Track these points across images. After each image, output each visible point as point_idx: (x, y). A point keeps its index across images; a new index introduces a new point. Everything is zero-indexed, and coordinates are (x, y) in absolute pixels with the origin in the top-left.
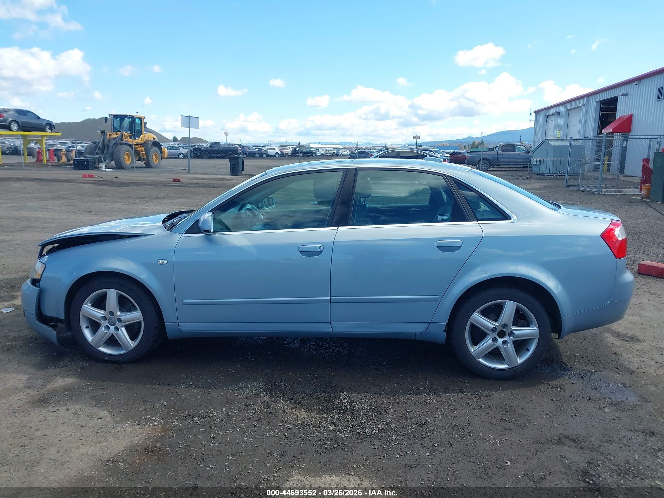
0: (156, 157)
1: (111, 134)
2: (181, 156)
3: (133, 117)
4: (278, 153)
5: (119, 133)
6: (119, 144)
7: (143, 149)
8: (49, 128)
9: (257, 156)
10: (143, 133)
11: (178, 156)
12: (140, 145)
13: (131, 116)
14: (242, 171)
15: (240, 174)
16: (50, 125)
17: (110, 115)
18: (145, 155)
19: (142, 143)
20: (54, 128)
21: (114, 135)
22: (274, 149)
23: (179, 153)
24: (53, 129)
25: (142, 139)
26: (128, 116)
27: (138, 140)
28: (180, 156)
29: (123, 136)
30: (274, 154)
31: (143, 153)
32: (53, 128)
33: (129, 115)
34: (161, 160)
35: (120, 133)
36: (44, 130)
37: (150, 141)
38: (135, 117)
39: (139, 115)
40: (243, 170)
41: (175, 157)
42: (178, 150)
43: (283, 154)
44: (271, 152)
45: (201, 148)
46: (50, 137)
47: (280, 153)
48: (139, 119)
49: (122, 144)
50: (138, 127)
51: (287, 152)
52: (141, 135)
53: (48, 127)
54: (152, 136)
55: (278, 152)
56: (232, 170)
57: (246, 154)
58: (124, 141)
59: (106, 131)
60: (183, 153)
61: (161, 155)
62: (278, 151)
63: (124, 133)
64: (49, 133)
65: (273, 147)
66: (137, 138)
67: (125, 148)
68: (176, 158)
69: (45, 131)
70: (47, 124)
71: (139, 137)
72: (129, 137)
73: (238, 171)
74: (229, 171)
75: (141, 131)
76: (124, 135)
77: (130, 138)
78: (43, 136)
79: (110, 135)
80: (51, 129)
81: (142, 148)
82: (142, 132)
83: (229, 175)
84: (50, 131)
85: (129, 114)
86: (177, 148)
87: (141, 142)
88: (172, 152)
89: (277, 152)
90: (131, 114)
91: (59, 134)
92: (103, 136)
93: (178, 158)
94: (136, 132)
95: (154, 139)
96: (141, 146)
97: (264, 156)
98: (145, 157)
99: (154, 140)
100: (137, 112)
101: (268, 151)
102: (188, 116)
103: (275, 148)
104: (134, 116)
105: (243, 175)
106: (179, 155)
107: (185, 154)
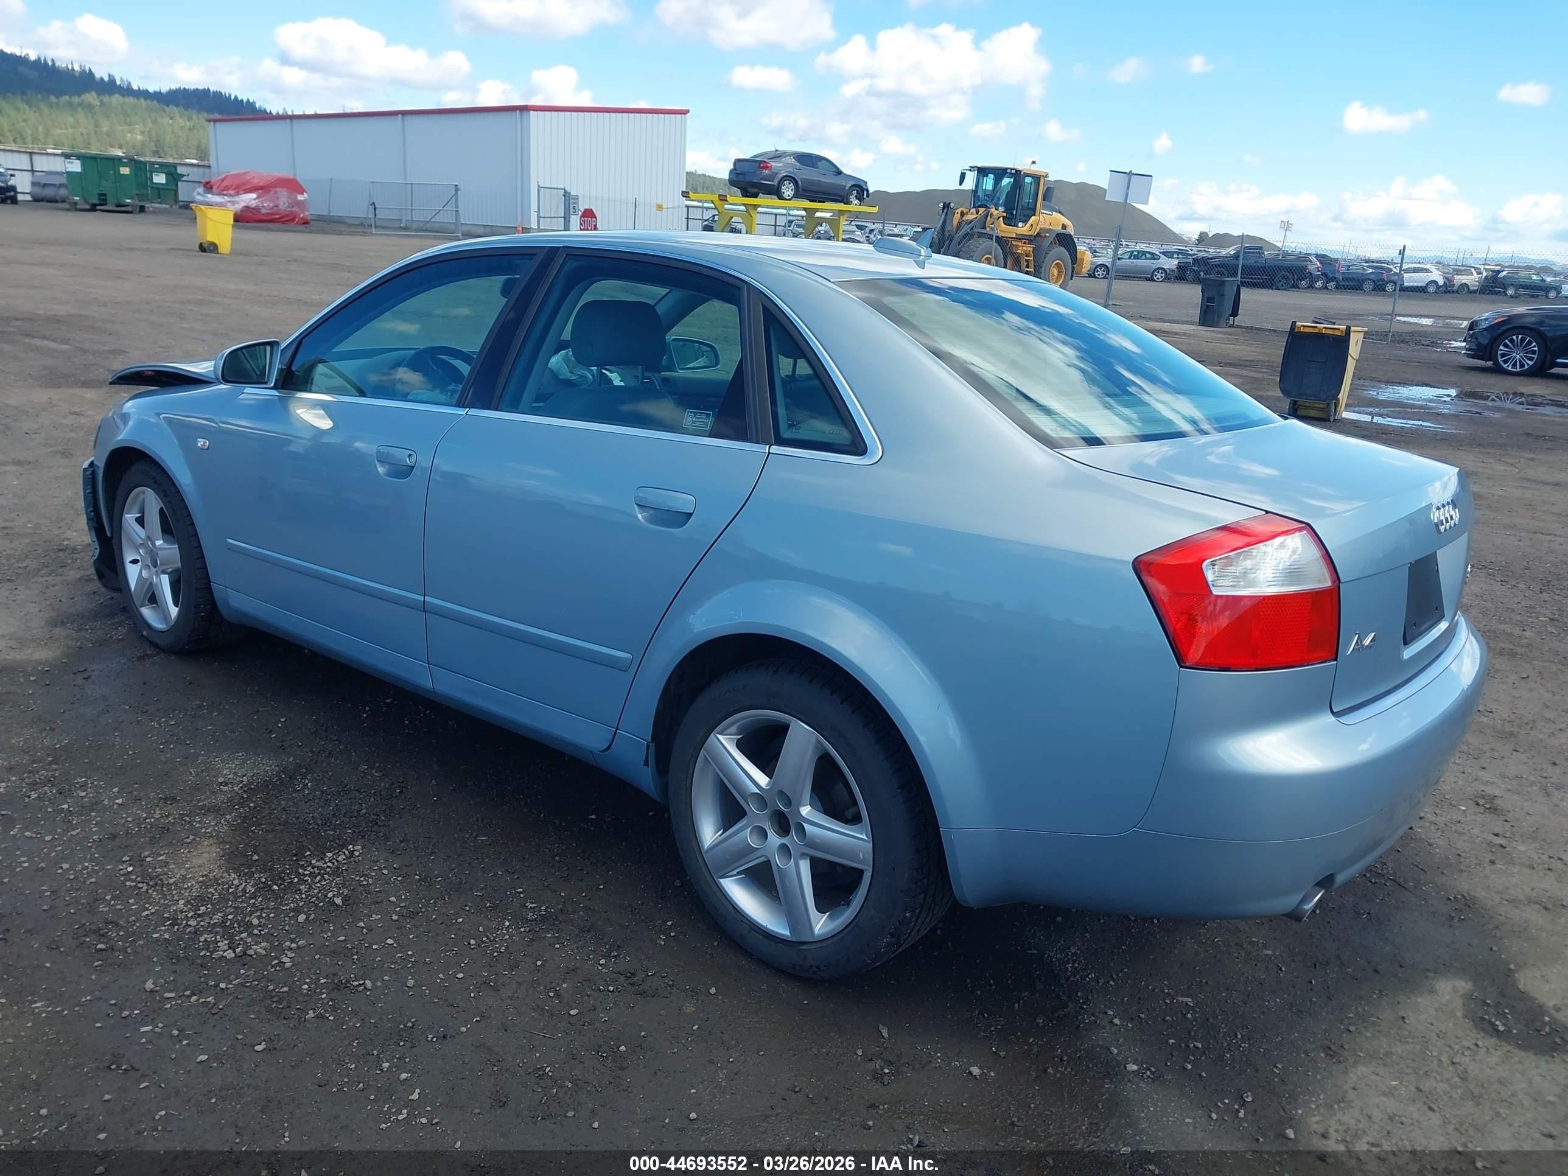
0: (1060, 273)
1: (965, 211)
2: (1159, 276)
3: (1018, 172)
4: (1435, 282)
5: (981, 210)
6: (976, 236)
7: (1031, 249)
8: (856, 197)
9: (1368, 286)
10: (1037, 214)
11: (1152, 275)
12: (1023, 241)
13: (1013, 171)
14: (1231, 316)
15: (1223, 323)
16: (860, 189)
17: (971, 167)
18: (1032, 264)
19: (1031, 236)
20: (868, 196)
21: (972, 214)
22: (1427, 270)
23: (1154, 267)
24: (864, 199)
25: (1032, 225)
26: (1009, 171)
27: (1023, 229)
28: (1156, 275)
29: (989, 217)
30: (1424, 285)
31: (1027, 261)
32: (865, 196)
33: (1012, 169)
34: (1071, 279)
35: (984, 209)
36: (845, 201)
37: (1049, 231)
38: (1022, 173)
39: (1036, 169)
40: (1235, 313)
41: (1143, 278)
42: (1154, 261)
43: (1453, 286)
44: (1410, 280)
45: (1212, 258)
46: (857, 215)
47: (1441, 282)
48: (1033, 177)
49: (981, 235)
50: (1026, 200)
51: (1464, 282)
52: (1033, 218)
53: (855, 192)
54: (1059, 220)
55: (1438, 281)
56: (1205, 311)
57: (1334, 279)
58: (988, 229)
59: (952, 205)
60: (1164, 269)
61: (1073, 268)
62: (1437, 276)
63: (993, 210)
64: (855, 206)
65: (1424, 266)
66: (1020, 224)
67: (984, 244)
68: (1147, 279)
69: (847, 203)
70: (854, 186)
71: (1025, 222)
72: (1001, 219)
73: (1220, 315)
74: (1196, 312)
75: (1033, 207)
76: (992, 213)
77: (1005, 224)
78: (841, 212)
79: (962, 214)
80: (860, 198)
81: (1029, 248)
82: (1034, 210)
83: (1193, 323)
84: (856, 202)
85: (1012, 167)
86: (1154, 257)
87: (1030, 233)
88: (1139, 264)
89: (1435, 279)
90: (1015, 167)
91: (875, 210)
92: (943, 216)
93: (1152, 280)
94: (1020, 208)
95: (1064, 227)
96: (1025, 243)
97: (1389, 288)
98: (1032, 270)
99: (1063, 231)
100: (1034, 162)
101: (1406, 275)
102: (1128, 171)
103: (1432, 268)
104: (1020, 171)
105: (1232, 326)
106: (1154, 272)
107: (1168, 272)
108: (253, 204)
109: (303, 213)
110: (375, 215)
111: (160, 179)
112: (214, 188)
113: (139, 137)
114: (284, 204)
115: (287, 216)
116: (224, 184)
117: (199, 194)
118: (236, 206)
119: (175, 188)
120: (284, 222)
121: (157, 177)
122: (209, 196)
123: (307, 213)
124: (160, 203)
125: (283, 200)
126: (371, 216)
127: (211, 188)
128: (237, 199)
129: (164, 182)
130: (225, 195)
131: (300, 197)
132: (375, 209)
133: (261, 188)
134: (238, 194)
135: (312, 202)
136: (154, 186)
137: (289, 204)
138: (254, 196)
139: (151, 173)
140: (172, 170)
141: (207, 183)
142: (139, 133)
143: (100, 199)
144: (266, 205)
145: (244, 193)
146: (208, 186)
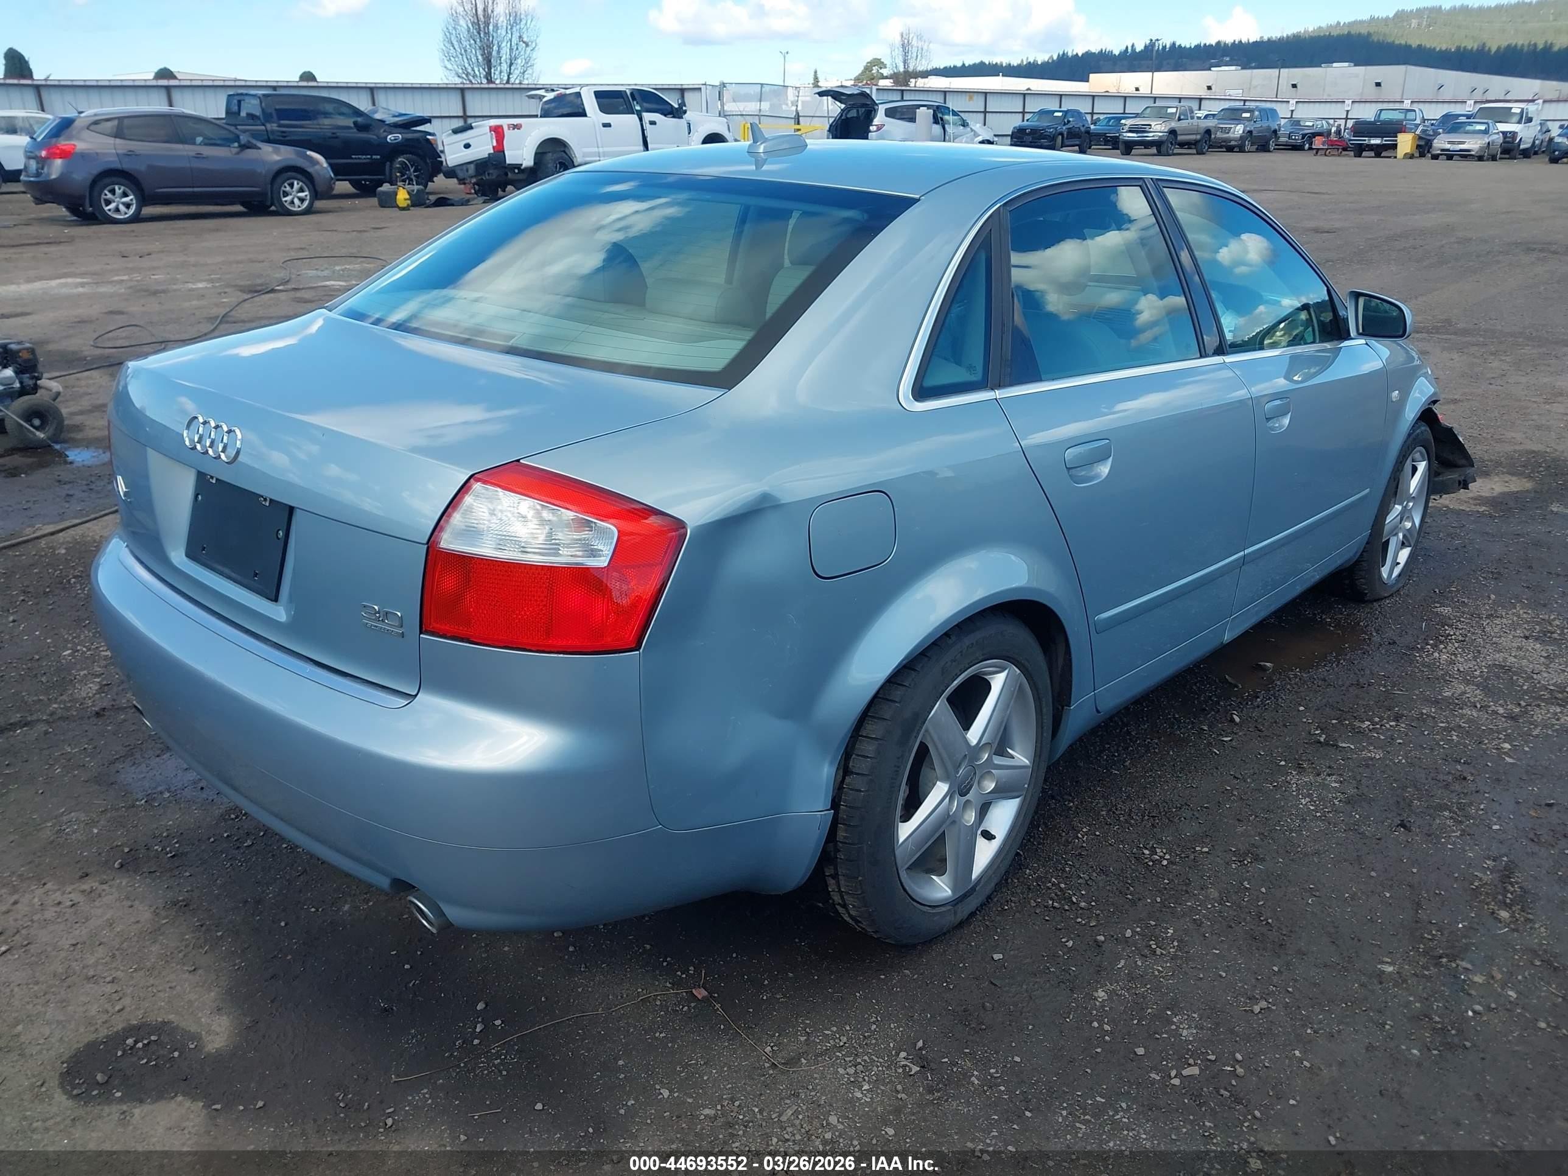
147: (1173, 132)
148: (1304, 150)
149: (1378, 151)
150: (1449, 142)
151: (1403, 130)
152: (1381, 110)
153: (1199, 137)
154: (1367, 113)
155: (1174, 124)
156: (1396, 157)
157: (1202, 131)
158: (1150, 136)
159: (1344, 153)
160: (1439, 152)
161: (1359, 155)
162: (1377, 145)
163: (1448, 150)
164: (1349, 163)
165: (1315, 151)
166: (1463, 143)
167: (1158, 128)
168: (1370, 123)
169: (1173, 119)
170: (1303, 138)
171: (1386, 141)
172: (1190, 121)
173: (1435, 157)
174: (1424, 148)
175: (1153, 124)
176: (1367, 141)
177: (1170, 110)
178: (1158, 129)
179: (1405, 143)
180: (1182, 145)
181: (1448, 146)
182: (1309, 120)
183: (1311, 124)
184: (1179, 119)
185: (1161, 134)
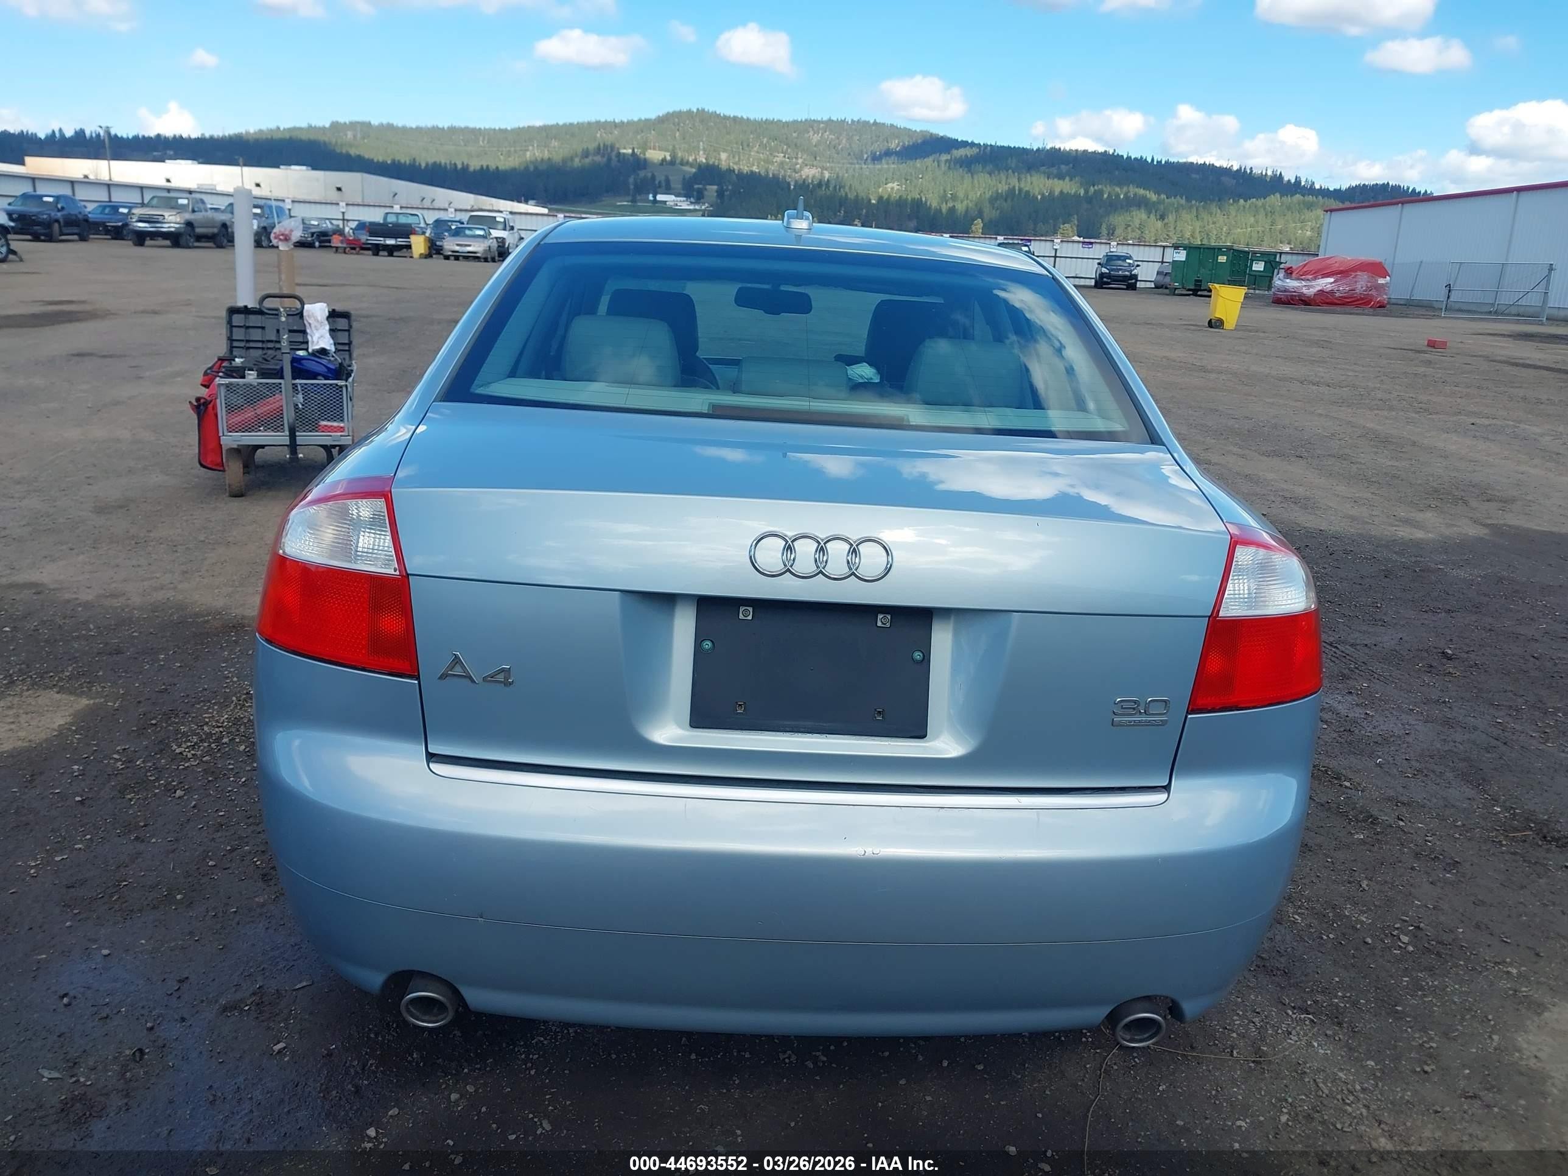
108: (1329, 288)
109: (1381, 296)
110: (1448, 297)
111: (1258, 267)
112: (1294, 275)
113: (1309, 233)
114: (1362, 288)
115: (1362, 299)
116: (1305, 270)
117: (1279, 279)
118: (1311, 290)
119: (1271, 275)
120: (1357, 306)
121: (1256, 265)
122: (1288, 281)
123: (1385, 297)
124: (1254, 289)
125: (1361, 283)
126: (1443, 298)
127: (1291, 273)
128: (1313, 283)
129: (1262, 269)
130: (1302, 280)
131: (1381, 281)
132: (1450, 291)
133: (1341, 272)
134: (1315, 278)
135: (1393, 287)
136: (1251, 273)
137: (1367, 287)
138: (1332, 280)
139: (1252, 261)
140: (1272, 258)
141: (1289, 268)
142: (1309, 230)
143: (1196, 285)
144: (1343, 288)
145: (1322, 278)
146: (1289, 272)
147: (189, 224)
148: (315, 247)
149: (391, 250)
150: (458, 245)
151: (414, 233)
152: (387, 213)
153: (215, 230)
154: (375, 216)
155: (188, 216)
156: (411, 257)
157: (219, 225)
158: (165, 228)
159: (362, 252)
160: (450, 253)
161: (376, 254)
162: (393, 246)
163: (457, 252)
164: (367, 260)
165: (334, 249)
166: (469, 246)
167: (172, 219)
168: (379, 224)
169: (186, 211)
170: (312, 236)
171: (401, 241)
172: (203, 213)
173: (447, 258)
174: (434, 250)
175: (166, 214)
176: (380, 240)
177: (181, 201)
178: (172, 221)
179: (418, 244)
180: (200, 238)
181: (457, 248)
182: (313, 219)
183: (316, 223)
184: (193, 211)
185: (177, 226)
